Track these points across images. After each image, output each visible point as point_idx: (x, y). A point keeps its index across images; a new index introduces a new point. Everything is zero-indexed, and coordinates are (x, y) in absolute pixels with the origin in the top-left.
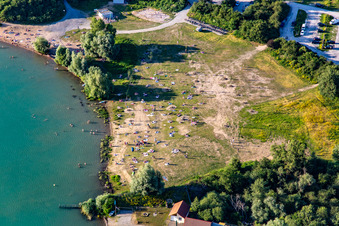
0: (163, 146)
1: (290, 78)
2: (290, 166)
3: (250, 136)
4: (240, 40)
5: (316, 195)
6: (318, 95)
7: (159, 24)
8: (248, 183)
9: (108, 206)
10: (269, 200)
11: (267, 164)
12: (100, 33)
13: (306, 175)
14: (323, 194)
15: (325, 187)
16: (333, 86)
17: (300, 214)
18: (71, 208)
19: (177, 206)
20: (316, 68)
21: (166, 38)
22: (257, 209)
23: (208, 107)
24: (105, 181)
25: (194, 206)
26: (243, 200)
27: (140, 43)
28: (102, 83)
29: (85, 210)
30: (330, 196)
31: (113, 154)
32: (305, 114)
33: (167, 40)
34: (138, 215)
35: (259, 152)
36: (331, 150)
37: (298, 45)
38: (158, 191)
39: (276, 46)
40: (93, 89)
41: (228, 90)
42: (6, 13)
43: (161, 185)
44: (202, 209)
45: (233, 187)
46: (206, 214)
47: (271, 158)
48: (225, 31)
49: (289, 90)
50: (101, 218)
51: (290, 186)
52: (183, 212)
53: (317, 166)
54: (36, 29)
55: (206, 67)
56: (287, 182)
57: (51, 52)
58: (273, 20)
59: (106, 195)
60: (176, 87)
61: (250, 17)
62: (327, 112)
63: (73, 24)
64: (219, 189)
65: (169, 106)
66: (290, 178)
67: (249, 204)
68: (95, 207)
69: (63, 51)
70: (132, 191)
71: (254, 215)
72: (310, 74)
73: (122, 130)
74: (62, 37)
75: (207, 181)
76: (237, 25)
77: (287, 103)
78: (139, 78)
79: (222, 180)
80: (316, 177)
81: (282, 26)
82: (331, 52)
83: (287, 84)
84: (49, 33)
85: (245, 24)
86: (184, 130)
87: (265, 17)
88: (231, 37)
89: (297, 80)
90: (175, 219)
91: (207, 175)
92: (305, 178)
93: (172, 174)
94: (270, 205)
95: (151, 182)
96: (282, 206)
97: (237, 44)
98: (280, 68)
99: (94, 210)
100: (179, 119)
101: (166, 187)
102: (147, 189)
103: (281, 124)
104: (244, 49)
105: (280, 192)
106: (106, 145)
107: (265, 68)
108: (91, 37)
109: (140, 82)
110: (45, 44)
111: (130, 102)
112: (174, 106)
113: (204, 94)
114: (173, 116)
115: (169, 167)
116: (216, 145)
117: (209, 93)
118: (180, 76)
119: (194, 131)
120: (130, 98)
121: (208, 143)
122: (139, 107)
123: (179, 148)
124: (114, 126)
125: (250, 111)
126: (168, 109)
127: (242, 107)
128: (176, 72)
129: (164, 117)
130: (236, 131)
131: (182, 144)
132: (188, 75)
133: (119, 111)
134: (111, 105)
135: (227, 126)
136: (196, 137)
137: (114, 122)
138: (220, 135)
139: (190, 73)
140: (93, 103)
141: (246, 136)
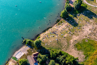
0: (56, 36)
23: (79, 33)
27: (88, 8)
29: (24, 41)
33: (94, 11)
34: (30, 49)
41: (89, 31)
44: (40, 57)
50: (24, 44)
70: (34, 42)
86: (66, 35)
93: (49, 44)
103: (88, 48)
111: (66, 22)
112: (73, 28)
113: (83, 29)
114: (69, 31)
115: (50, 42)
116: (66, 44)
117: (84, 30)
118: (84, 22)
119: (67, 37)
120: (68, 20)
121: (65, 42)
122: (66, 24)
123: (58, 39)
124: (56, 25)
125: (86, 40)
126: (71, 28)
127: (86, 38)
128: (85, 20)
129: (67, 29)
130: (76, 43)
131: (60, 39)
132: (86, 22)
133: (62, 22)
134: (62, 20)
135: (75, 41)
136: (65, 39)
137: (57, 24)
138: (71, 42)
139: (87, 22)
140: (60, 17)
141: (76, 46)
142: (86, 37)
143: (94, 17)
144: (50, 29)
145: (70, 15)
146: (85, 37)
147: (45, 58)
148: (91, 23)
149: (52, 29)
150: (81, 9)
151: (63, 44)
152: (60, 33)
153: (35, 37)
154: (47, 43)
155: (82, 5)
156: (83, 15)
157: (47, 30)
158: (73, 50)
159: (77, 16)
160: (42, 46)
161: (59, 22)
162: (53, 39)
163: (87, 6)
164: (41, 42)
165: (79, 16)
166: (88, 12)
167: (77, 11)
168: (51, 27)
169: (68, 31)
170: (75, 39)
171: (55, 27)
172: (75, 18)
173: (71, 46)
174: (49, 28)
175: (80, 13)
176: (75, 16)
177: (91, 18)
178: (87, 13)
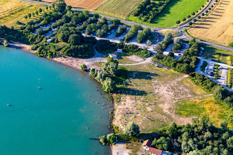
0: (139, 115)
1: (200, 90)
2: (201, 128)
3: (181, 114)
4: (176, 72)
5: (213, 142)
6: (213, 99)
7: (138, 62)
8: (180, 134)
9: (113, 139)
10: (190, 142)
11: (189, 126)
12: (111, 63)
13: (208, 133)
14: (216, 142)
15: (217, 139)
16: (220, 95)
17: (205, 150)
18: (95, 139)
19: (146, 142)
20: (212, 86)
21: (141, 68)
22: (184, 147)
23: (161, 100)
24: (111, 129)
25: (154, 142)
26: (177, 142)
27: (129, 70)
28: (111, 85)
29: (101, 140)
30: (219, 143)
31: (115, 117)
32: (207, 107)
33: (142, 70)
34: (127, 145)
35: (185, 121)
36: (219, 123)
37: (204, 76)
38: (137, 134)
39: (193, 76)
40: (107, 87)
41: (170, 93)
42: (68, 52)
43: (138, 132)
44: (158, 144)
45: (172, 135)
46: (160, 146)
47: (191, 124)
48: (169, 67)
49: (199, 95)
50: (109, 145)
51: (200, 137)
52: (148, 145)
53: (213, 130)
54: (81, 60)
55: (160, 82)
56: (199, 135)
57: (87, 71)
58: (192, 64)
59: (112, 134)
60: (146, 90)
61: (181, 62)
62: (217, 106)
63: (98, 60)
64: (166, 136)
65: (142, 98)
66: (200, 133)
67: (180, 144)
68: (106, 139)
69: (94, 70)
70: (124, 133)
71: (182, 149)
72: (209, 89)
73: (120, 107)
74: (93, 65)
75: (160, 132)
76: (175, 65)
77: (198, 101)
78: (128, 85)
79: (168, 132)
80: (213, 134)
81: (196, 67)
82: (219, 80)
83: (198, 93)
84: (87, 62)
85: (178, 65)
86: (149, 109)
87: (188, 63)
88: (172, 70)
89: (203, 92)
90: (145, 148)
91: (161, 129)
92: (208, 134)
93: (143, 128)
94: (190, 144)
95: (134, 129)
96: (196, 145)
97: (175, 74)
98: (195, 86)
99: (106, 141)
100: (147, 104)
101: (140, 133)
102: (132, 133)
103: (195, 110)
104: (178, 76)
105: (195, 139)
106: (112, 113)
107: (188, 85)
108: (107, 65)
109: (129, 87)
110: (85, 67)
111: (124, 95)
112: (145, 98)
113: (159, 94)
114: (144, 102)
115: (142, 125)
116: (164, 117)
118: (148, 86)
119: (154, 110)
121: (160, 116)
122: (128, 97)
123: (146, 116)
125: (180, 103)
127: (177, 101)
128: (146, 84)
129: (140, 103)
130: (174, 111)
132: (151, 85)
133: (118, 98)
134: (115, 95)
135: (170, 109)
137: (116, 103)
138: (166, 112)
140: (107, 94)
143: (152, 77)
146: (174, 101)
147: (166, 139)
149: (117, 111)
151: (160, 119)
152: (139, 110)
156: (134, 78)
161: (115, 100)
162: (140, 120)
165: (131, 82)
166: (135, 73)
167: (121, 78)
168: (114, 110)
170: (166, 108)
173: (174, 116)
175: (127, 78)
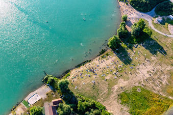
7: (170, 34)
23: (130, 76)
27: (152, 37)
29: (45, 77)
31: (82, 67)
32: (153, 108)
33: (162, 42)
34: (51, 92)
41: (147, 75)
50: (45, 83)
54: (134, 11)
55: (156, 61)
60: (134, 60)
68: (48, 78)
74: (136, 19)
77: (155, 98)
93: (80, 88)
111: (115, 54)
112: (122, 66)
113: (137, 70)
114: (116, 70)
115: (83, 85)
116: (106, 91)
117: (139, 71)
118: (142, 58)
119: (110, 80)
120: (118, 53)
121: (106, 88)
122: (114, 58)
123: (96, 81)
124: (98, 58)
125: (138, 89)
126: (119, 66)
127: (139, 85)
128: (144, 55)
129: (113, 68)
130: (121, 92)
131: (99, 81)
132: (145, 59)
133: (107, 55)
134: (109, 51)
135: (121, 88)
136: (107, 82)
137: (100, 57)
138: (114, 89)
139: (147, 59)
140: (107, 47)
141: (120, 97)
142: (140, 83)
143: (158, 52)
144: (87, 64)
145: (123, 45)
146: (137, 84)
147: (69, 109)
148: (153, 61)
149: (90, 63)
150: (142, 37)
151: (101, 90)
152: (101, 73)
153: (63, 74)
154: (78, 85)
155: (144, 30)
156: (144, 46)
157: (83, 65)
158: (115, 102)
159: (134, 48)
160: (69, 90)
161: (104, 54)
162: (88, 81)
163: (153, 32)
164: (68, 83)
165: (136, 47)
166: (151, 42)
167: (135, 40)
168: (90, 61)
169: (114, 70)
170: (121, 85)
171: (96, 62)
172: (129, 51)
173: (113, 96)
174: (87, 61)
175: (139, 42)
176: (131, 48)
177: (154, 53)
178: (149, 44)
